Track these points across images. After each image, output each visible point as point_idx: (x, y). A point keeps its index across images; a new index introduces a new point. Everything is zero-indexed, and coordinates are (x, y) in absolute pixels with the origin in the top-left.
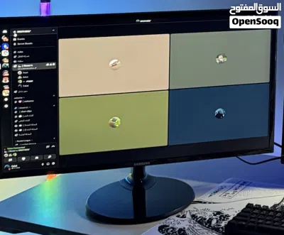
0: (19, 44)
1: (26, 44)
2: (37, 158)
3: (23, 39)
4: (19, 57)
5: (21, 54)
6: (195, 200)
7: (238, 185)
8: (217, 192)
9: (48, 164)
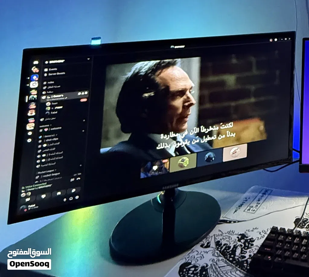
0: (50, 74)
1: (58, 74)
2: (59, 193)
3: (56, 69)
4: (50, 87)
5: (51, 85)
6: (221, 218)
7: (261, 194)
8: (241, 205)
9: (71, 199)
